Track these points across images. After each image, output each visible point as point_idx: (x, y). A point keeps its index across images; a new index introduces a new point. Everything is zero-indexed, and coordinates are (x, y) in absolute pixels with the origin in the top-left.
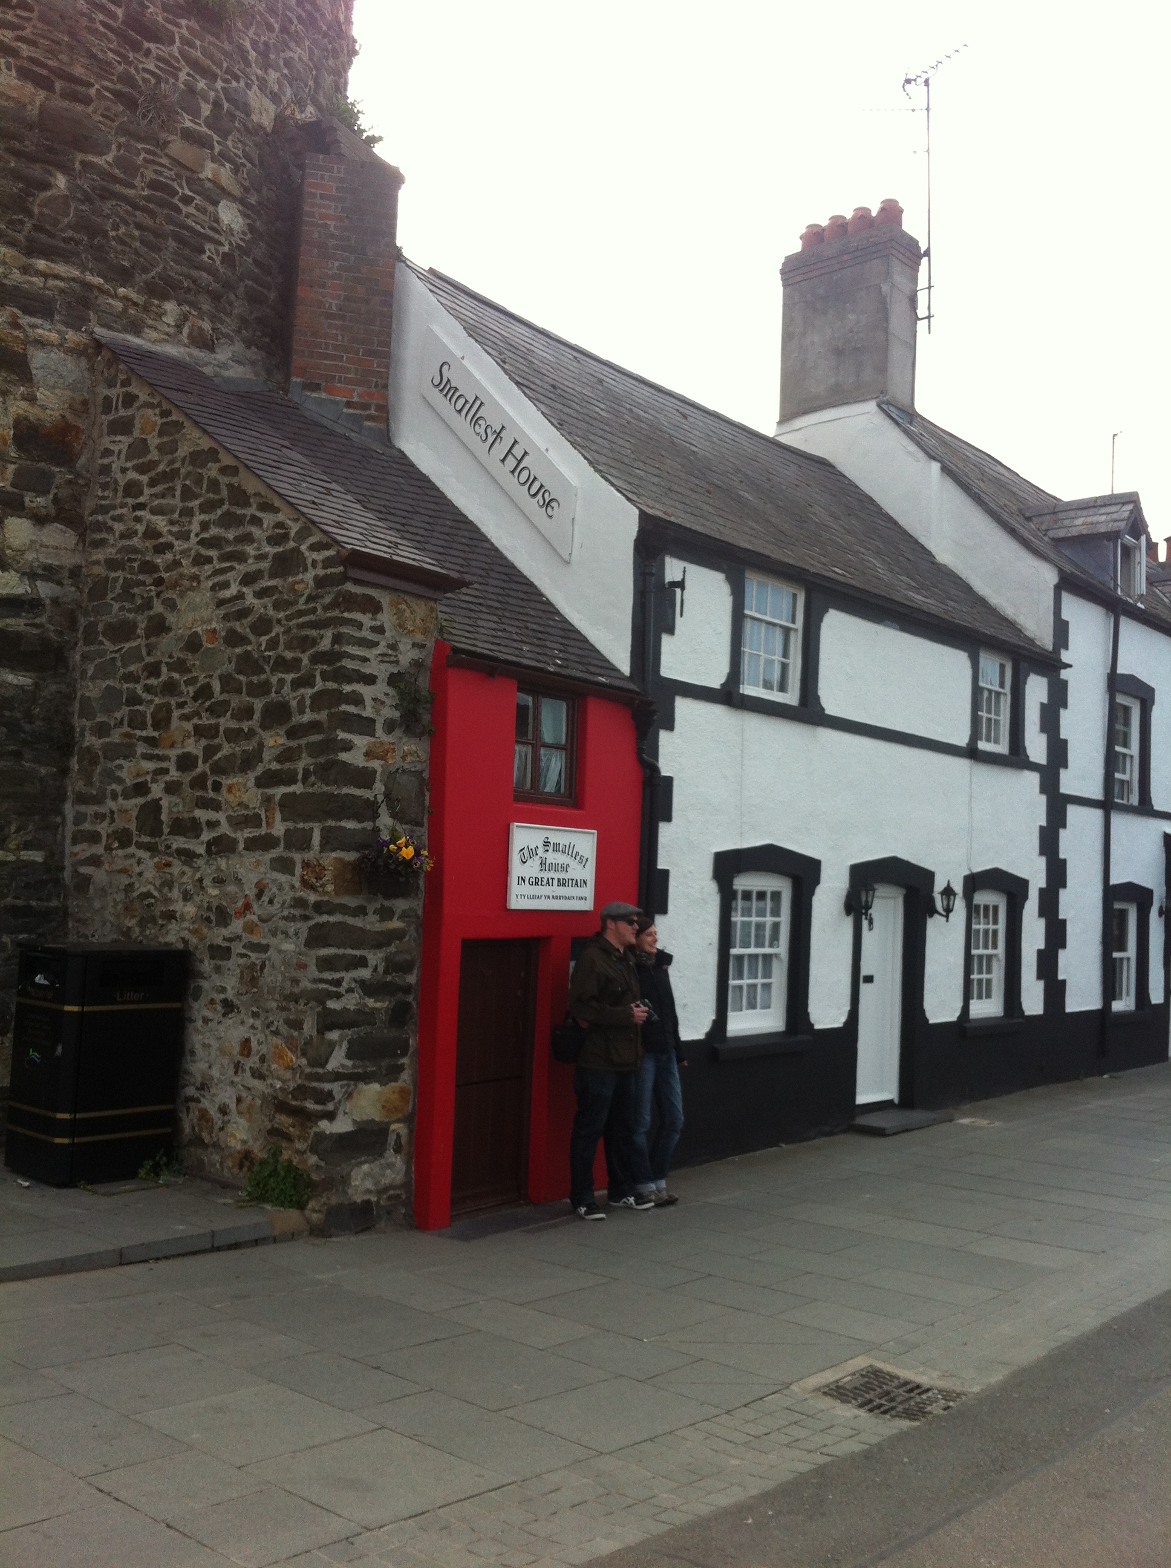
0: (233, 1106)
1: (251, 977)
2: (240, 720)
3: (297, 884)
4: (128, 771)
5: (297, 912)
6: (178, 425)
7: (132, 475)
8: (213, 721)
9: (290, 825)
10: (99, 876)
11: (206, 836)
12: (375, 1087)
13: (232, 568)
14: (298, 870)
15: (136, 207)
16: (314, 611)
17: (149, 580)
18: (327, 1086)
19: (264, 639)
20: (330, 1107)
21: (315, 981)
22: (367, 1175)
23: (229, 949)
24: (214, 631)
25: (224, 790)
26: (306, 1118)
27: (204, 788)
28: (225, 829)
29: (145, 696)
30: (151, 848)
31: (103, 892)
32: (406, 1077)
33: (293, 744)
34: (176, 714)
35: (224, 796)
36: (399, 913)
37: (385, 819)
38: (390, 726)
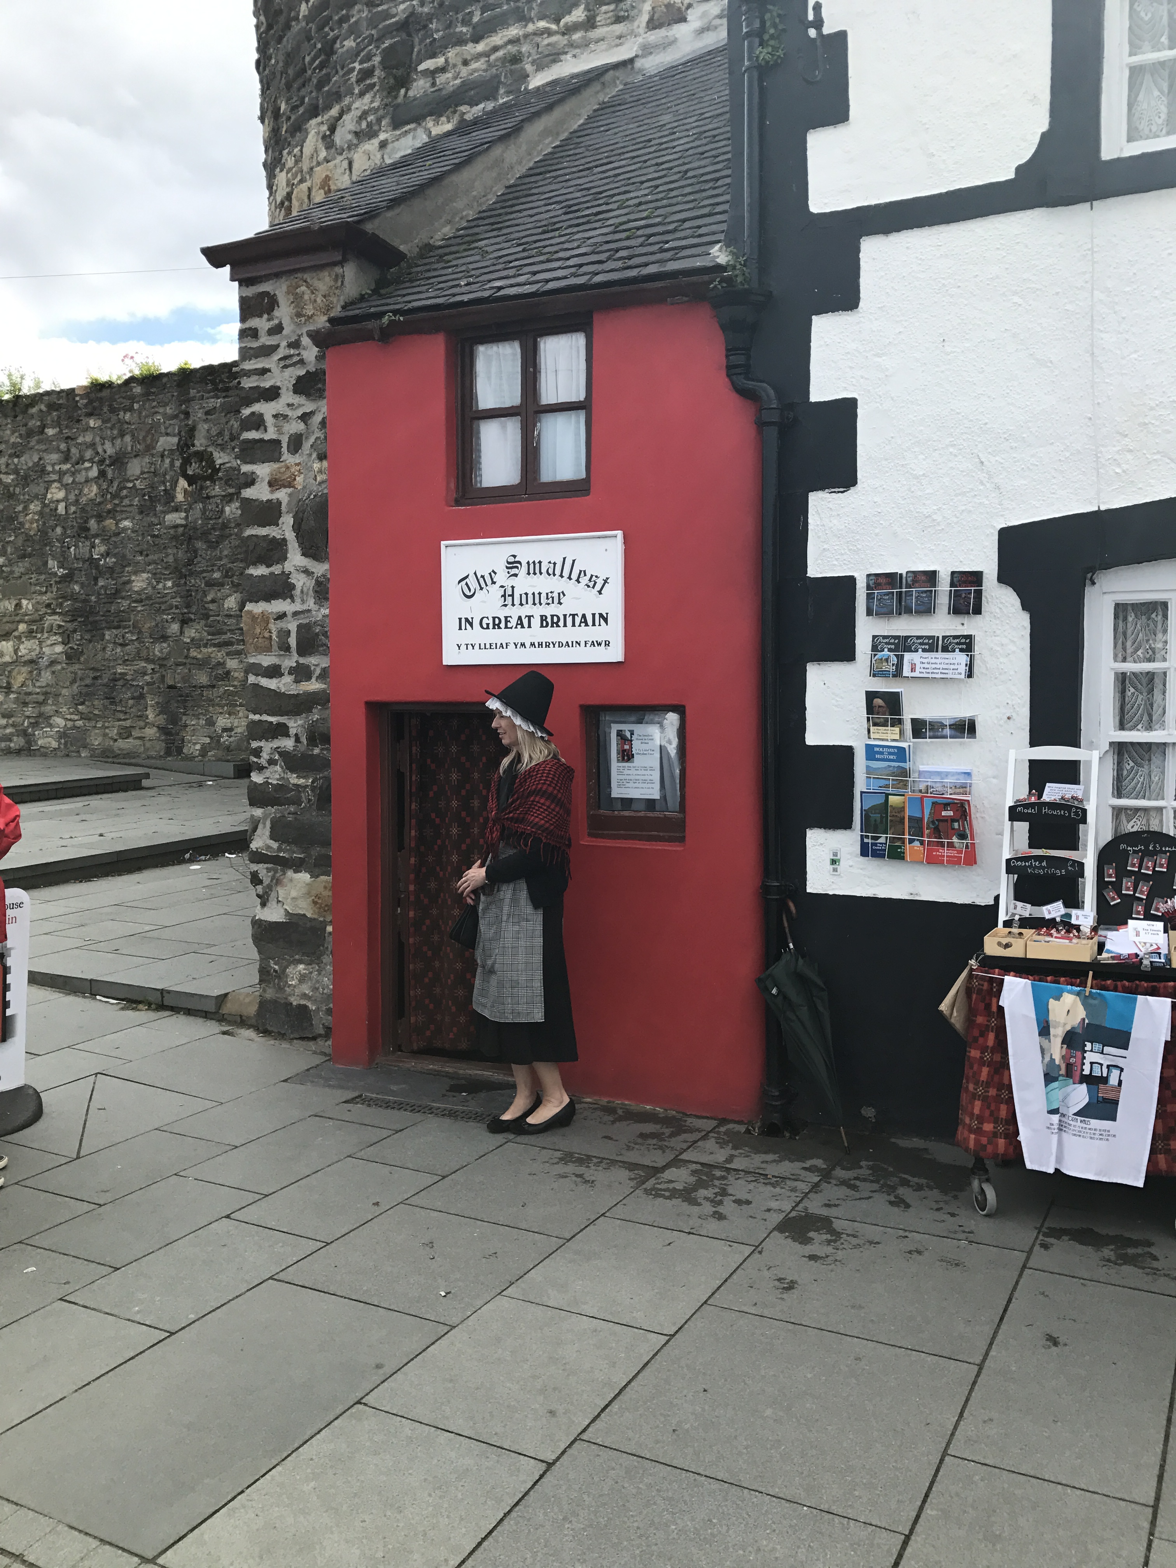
12: (305, 877)
18: (252, 867)
20: (260, 890)
36: (318, 671)
37: (295, 559)
38: (296, 443)
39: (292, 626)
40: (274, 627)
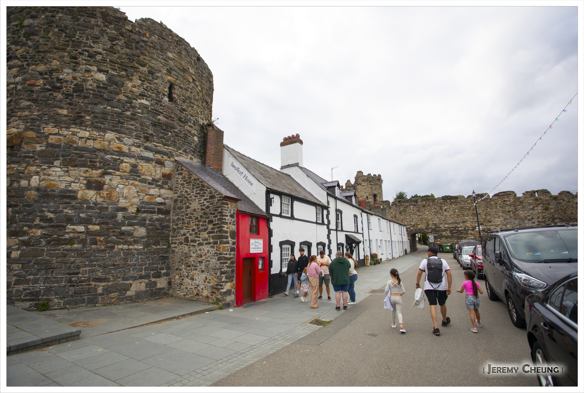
0: (204, 288)
1: (207, 266)
2: (204, 223)
3: (215, 250)
4: (182, 232)
5: (215, 255)
6: (192, 174)
7: (182, 182)
8: (199, 223)
9: (214, 240)
10: (177, 250)
11: (197, 242)
12: (229, 283)
13: (202, 198)
14: (215, 248)
15: (181, 137)
16: (217, 205)
17: (186, 199)
18: (222, 284)
19: (208, 210)
20: (223, 287)
21: (219, 266)
22: (229, 298)
23: (202, 262)
24: (199, 208)
25: (201, 235)
26: (218, 289)
27: (197, 234)
28: (201, 241)
29: (185, 219)
30: (187, 245)
31: (177, 253)
32: (234, 282)
33: (214, 227)
34: (191, 222)
35: (201, 236)
36: (232, 254)
37: (230, 239)
38: (230, 223)
39: (229, 248)
40: (227, 248)
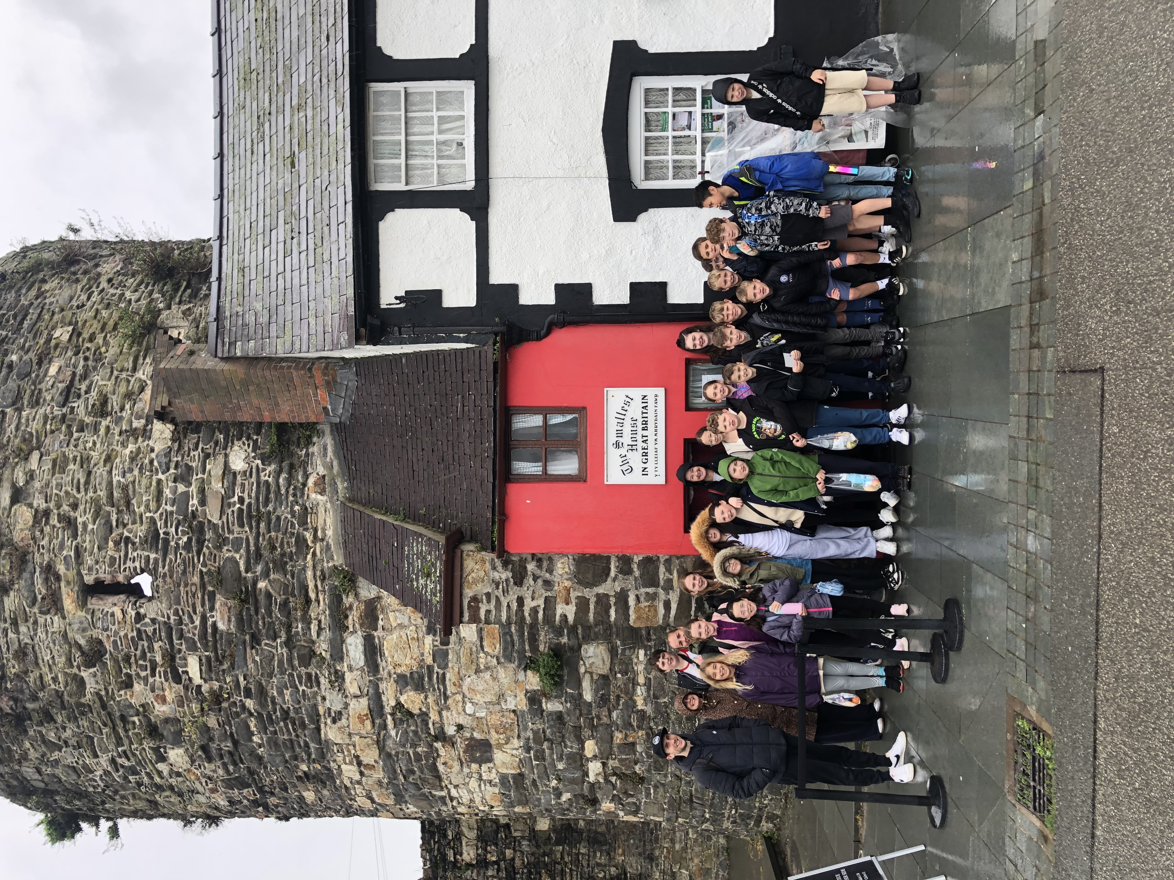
36: (667, 574)
37: (607, 588)
39: (643, 590)
40: (644, 604)
